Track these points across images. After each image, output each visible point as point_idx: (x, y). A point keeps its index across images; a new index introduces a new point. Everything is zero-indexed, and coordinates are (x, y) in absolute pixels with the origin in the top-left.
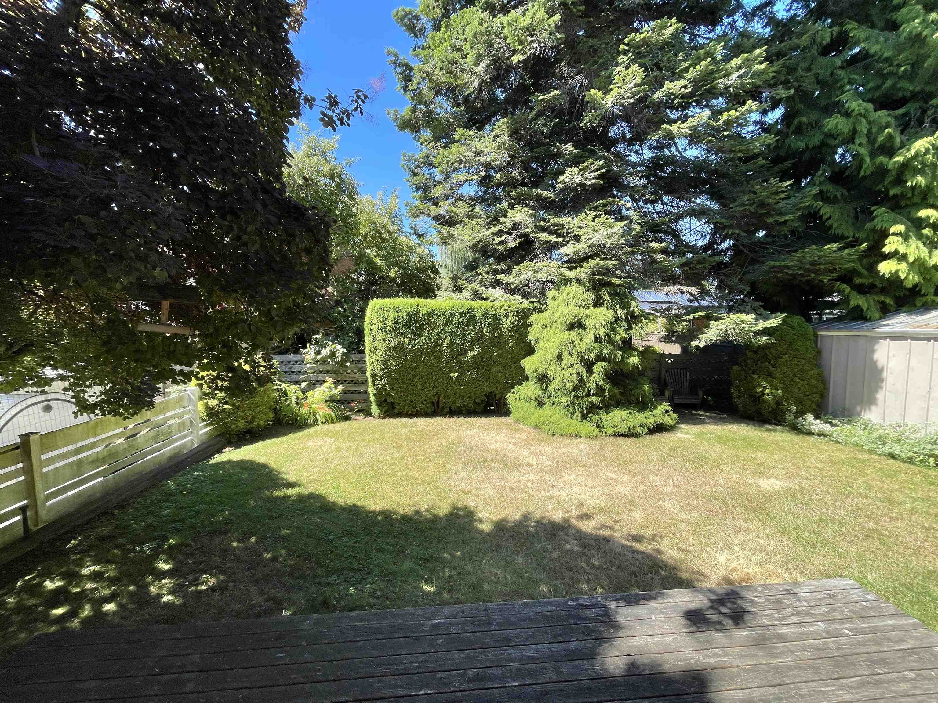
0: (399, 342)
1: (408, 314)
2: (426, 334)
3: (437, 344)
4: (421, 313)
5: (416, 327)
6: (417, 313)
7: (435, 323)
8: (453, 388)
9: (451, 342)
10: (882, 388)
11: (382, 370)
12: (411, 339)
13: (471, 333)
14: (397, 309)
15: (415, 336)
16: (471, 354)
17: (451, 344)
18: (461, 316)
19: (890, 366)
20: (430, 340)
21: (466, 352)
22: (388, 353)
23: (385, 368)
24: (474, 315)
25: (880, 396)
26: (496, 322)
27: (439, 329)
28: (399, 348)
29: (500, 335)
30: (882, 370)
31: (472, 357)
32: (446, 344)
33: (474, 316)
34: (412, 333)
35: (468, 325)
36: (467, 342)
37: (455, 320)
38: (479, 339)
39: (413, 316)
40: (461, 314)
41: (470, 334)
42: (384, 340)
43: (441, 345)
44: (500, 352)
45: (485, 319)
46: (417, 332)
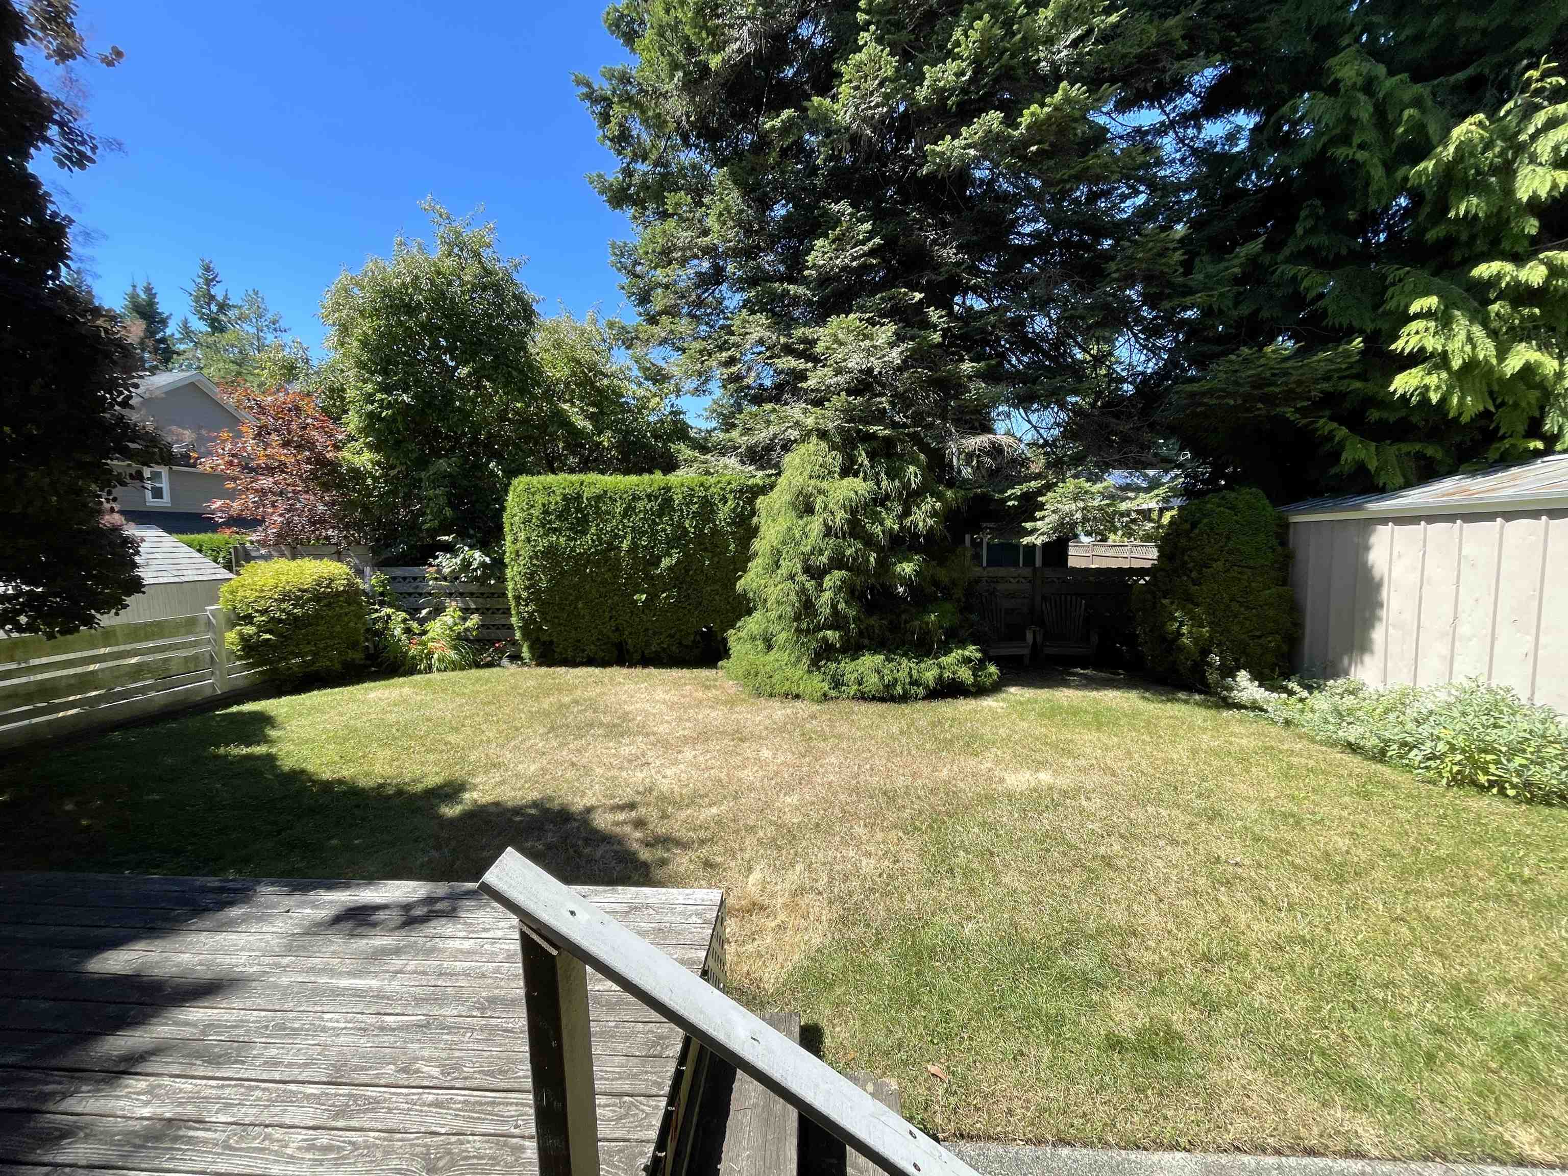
0: (551, 543)
1: (565, 498)
2: (593, 530)
3: (611, 547)
4: (585, 495)
5: (576, 518)
6: (579, 496)
7: (608, 513)
8: (641, 620)
9: (633, 542)
10: (1380, 619)
11: (527, 588)
12: (569, 539)
13: (665, 528)
14: (548, 490)
15: (576, 533)
16: (665, 562)
17: (634, 548)
18: (650, 501)
19: (1394, 574)
20: (600, 539)
21: (659, 560)
22: (535, 562)
23: (532, 586)
24: (671, 497)
25: (1378, 635)
26: (707, 508)
27: (614, 522)
28: (551, 553)
29: (715, 532)
30: (1379, 585)
31: (670, 568)
32: (625, 545)
33: (671, 499)
34: (570, 529)
35: (660, 516)
36: (660, 543)
37: (640, 505)
38: (678, 538)
39: (572, 500)
40: (649, 496)
41: (664, 530)
42: (528, 540)
43: (619, 548)
44: (716, 559)
45: (687, 505)
46: (580, 527)
